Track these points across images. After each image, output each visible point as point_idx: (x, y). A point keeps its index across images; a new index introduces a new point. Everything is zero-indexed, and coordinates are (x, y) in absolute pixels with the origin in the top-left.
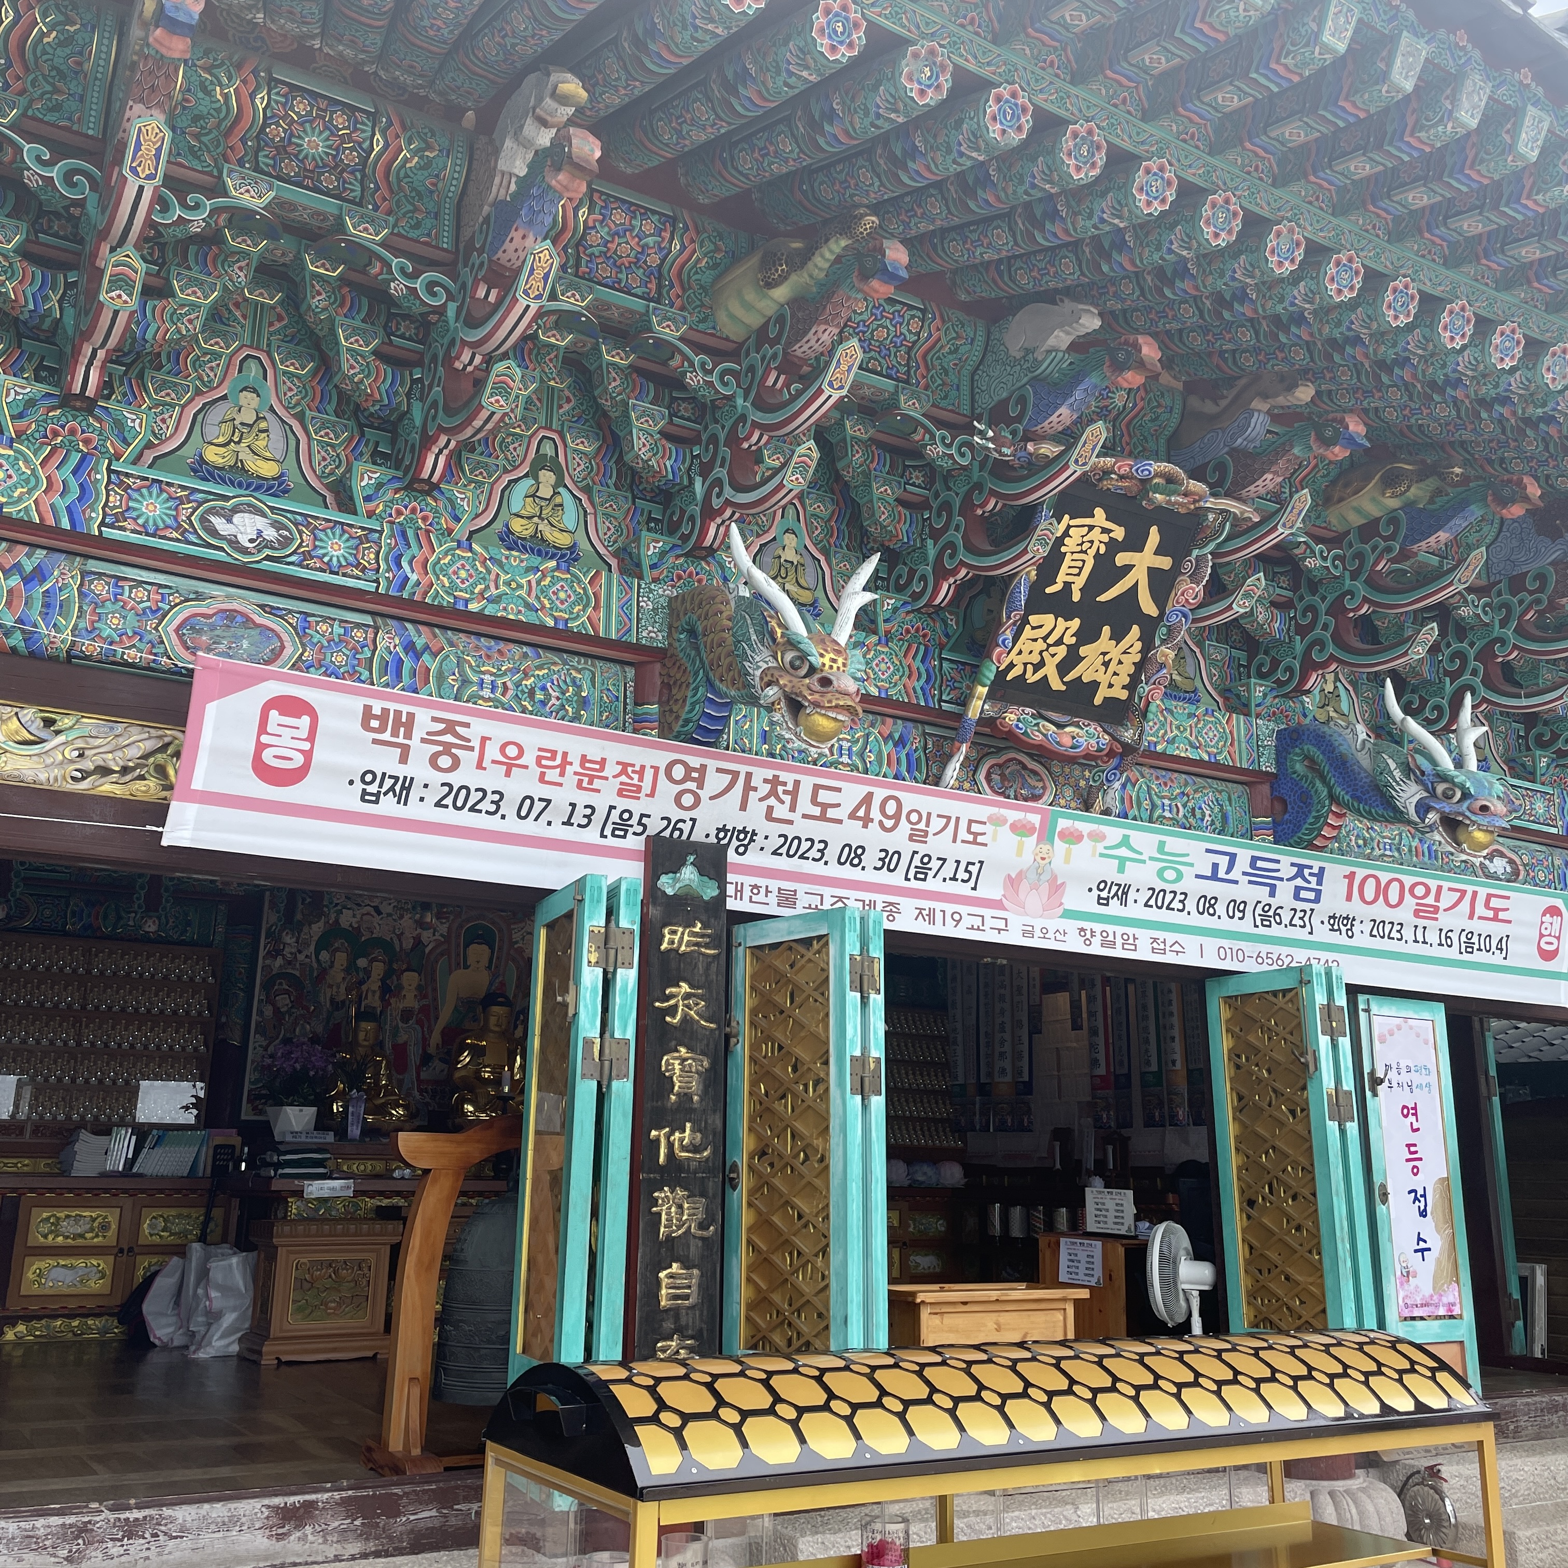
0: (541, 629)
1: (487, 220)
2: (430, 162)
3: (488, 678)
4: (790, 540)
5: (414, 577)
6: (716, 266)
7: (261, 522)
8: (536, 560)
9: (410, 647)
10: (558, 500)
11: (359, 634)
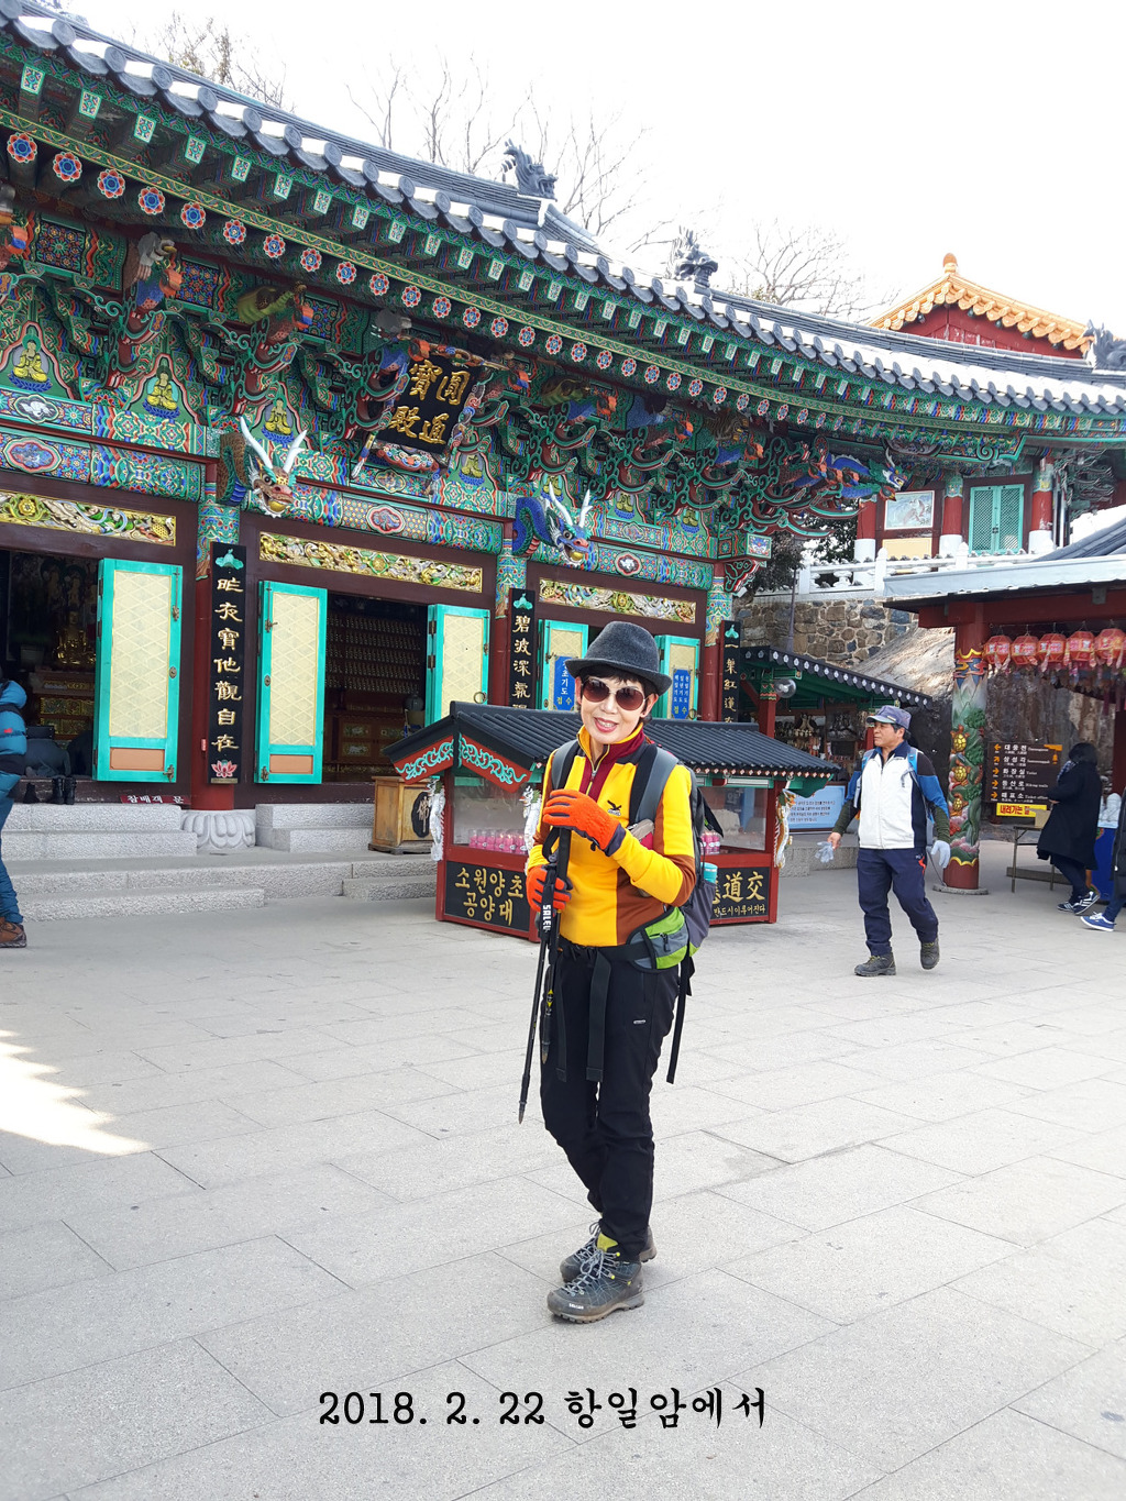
0: (163, 450)
1: (135, 285)
2: (109, 253)
3: (140, 471)
4: (280, 403)
5: (107, 428)
6: (239, 291)
7: (42, 406)
8: (160, 419)
9: (106, 458)
10: (169, 387)
11: (84, 452)
